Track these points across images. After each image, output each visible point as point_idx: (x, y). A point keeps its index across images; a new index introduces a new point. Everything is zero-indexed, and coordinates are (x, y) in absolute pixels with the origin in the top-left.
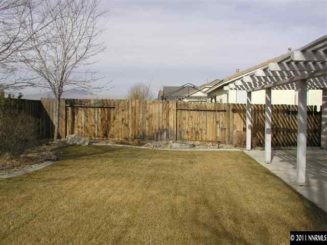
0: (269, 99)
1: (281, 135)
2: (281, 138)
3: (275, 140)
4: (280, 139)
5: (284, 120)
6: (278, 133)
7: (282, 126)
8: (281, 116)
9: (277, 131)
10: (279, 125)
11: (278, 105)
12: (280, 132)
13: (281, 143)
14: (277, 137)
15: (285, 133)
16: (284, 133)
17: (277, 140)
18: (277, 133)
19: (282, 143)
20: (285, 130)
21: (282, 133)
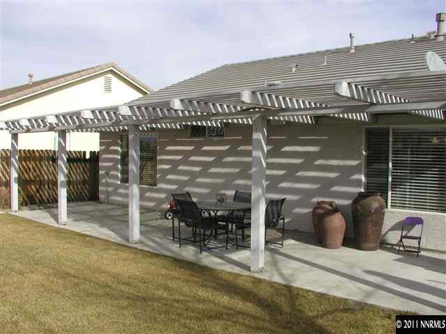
0: (63, 144)
1: (45, 189)
2: (46, 194)
3: (38, 196)
4: (44, 194)
5: (48, 170)
6: (42, 187)
7: (46, 178)
8: (45, 165)
9: (40, 184)
10: (43, 176)
11: (42, 151)
12: (44, 186)
13: (46, 200)
14: (41, 192)
15: (51, 186)
16: (49, 187)
17: (41, 196)
18: (40, 187)
19: (48, 200)
20: (50, 182)
21: (46, 186)
